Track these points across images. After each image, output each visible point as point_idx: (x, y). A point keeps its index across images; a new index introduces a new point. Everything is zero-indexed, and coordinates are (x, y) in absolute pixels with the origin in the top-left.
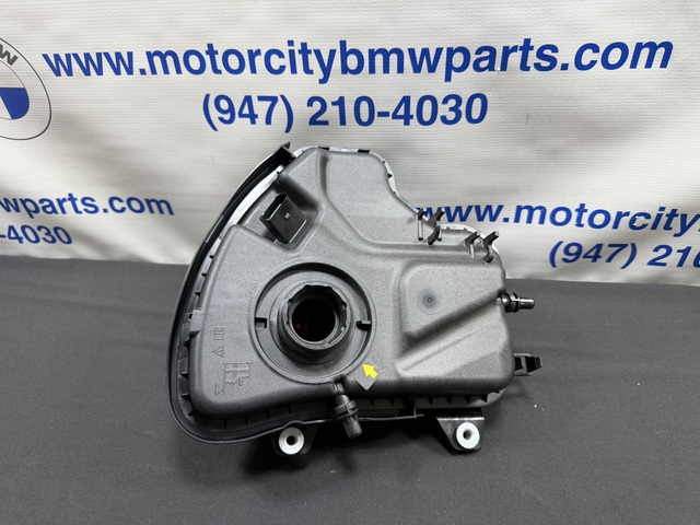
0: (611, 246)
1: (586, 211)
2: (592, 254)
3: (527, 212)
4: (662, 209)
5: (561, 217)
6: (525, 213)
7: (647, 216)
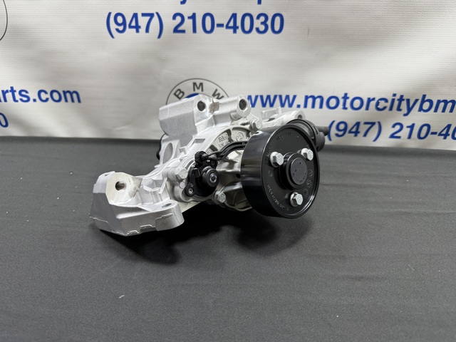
4: (394, 95)
6: (310, 100)
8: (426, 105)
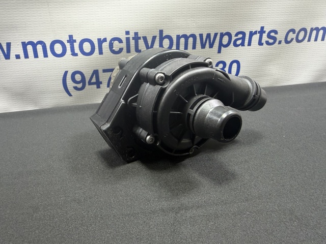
0: (104, 71)
1: (75, 41)
2: (94, 80)
3: (31, 47)
5: (58, 49)
7: (120, 41)
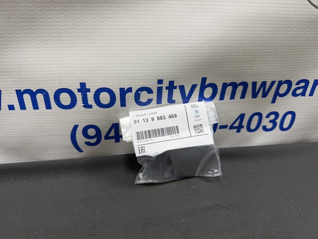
1: (89, 90)
2: (112, 134)
4: (160, 82)
5: (65, 99)
6: (27, 98)
7: (149, 91)
8: (208, 92)
